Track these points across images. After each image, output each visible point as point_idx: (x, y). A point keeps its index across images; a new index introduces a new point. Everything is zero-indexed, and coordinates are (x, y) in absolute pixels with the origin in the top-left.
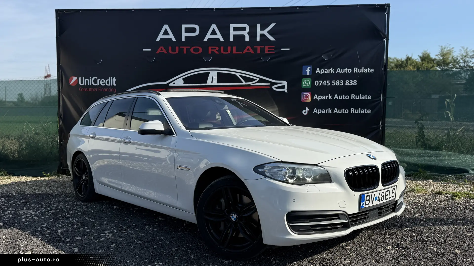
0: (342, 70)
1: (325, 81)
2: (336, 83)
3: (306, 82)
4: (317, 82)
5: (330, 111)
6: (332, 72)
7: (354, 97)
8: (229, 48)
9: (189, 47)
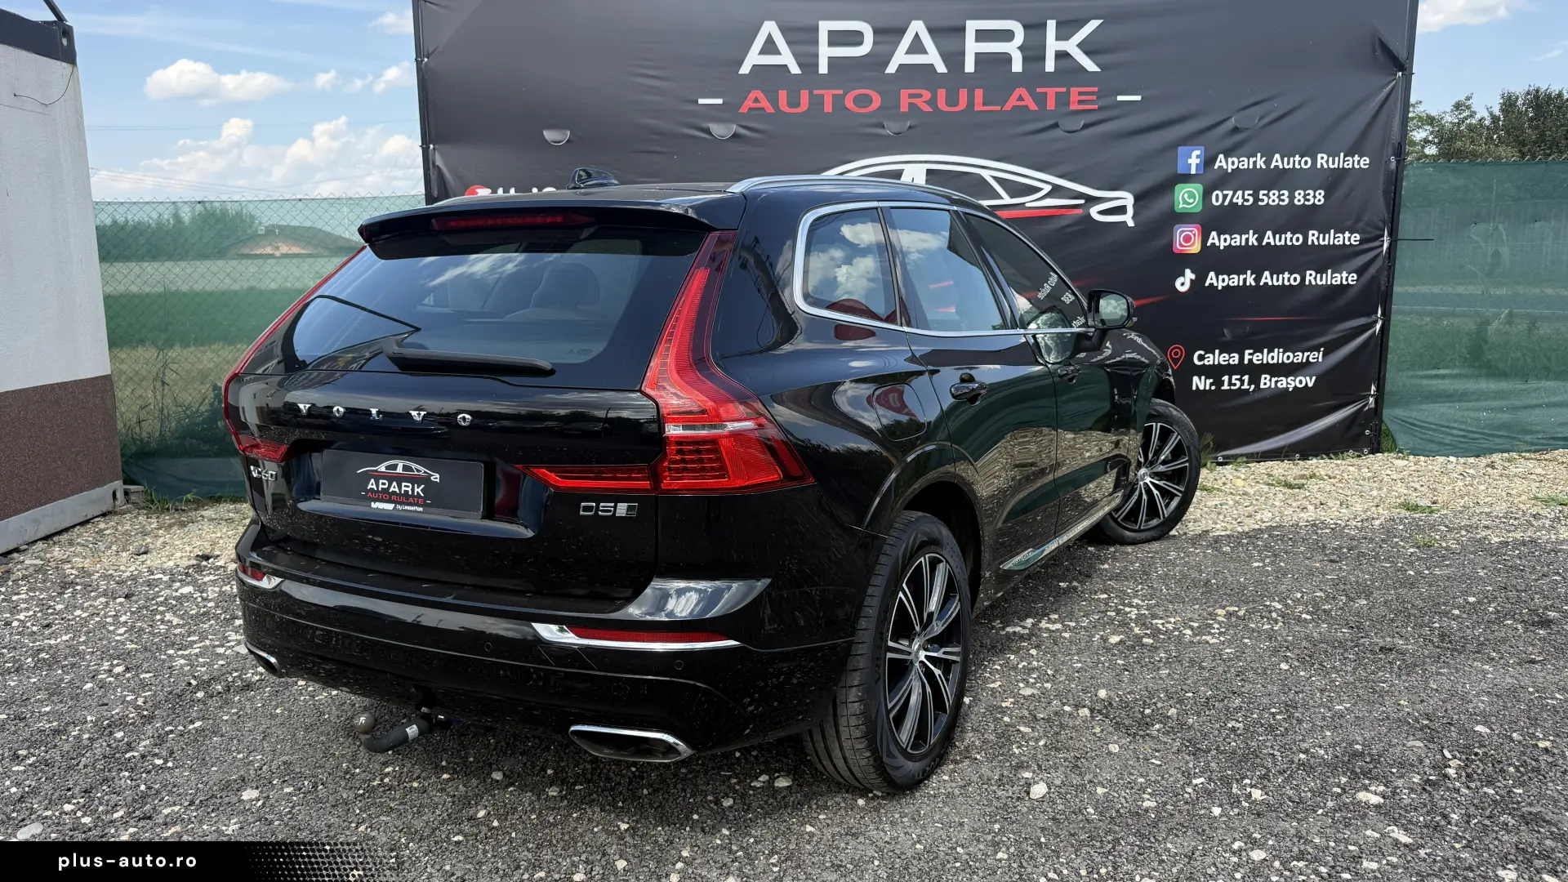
0: (1286, 159)
1: (1240, 193)
2: (1269, 198)
3: (1186, 196)
4: (1217, 195)
5: (1251, 281)
6: (1258, 167)
7: (1315, 238)
8: (963, 94)
9: (840, 92)
